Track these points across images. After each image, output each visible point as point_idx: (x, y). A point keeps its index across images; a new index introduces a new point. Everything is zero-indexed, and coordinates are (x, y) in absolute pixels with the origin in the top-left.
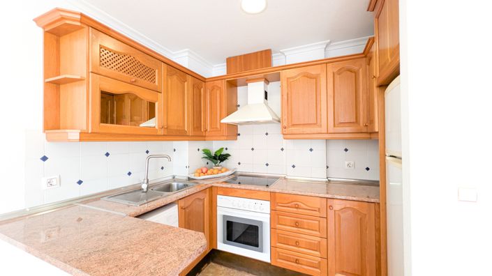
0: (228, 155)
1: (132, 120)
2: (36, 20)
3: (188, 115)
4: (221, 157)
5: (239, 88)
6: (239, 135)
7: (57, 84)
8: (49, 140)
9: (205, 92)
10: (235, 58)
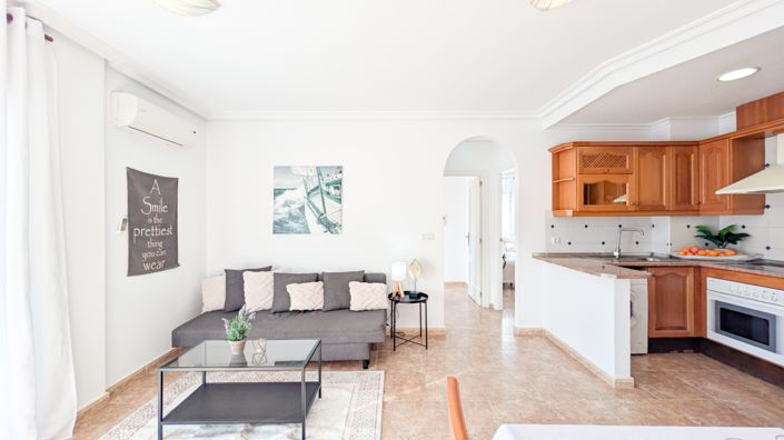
0: (746, 235)
1: (605, 200)
2: (550, 150)
3: (668, 191)
4: (730, 237)
5: (767, 140)
6: (768, 207)
7: (558, 183)
8: (555, 216)
9: (698, 157)
10: (752, 104)
